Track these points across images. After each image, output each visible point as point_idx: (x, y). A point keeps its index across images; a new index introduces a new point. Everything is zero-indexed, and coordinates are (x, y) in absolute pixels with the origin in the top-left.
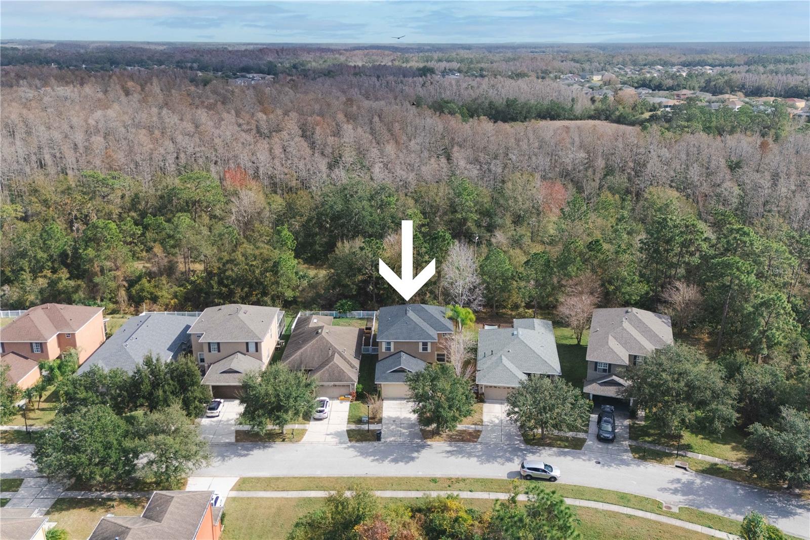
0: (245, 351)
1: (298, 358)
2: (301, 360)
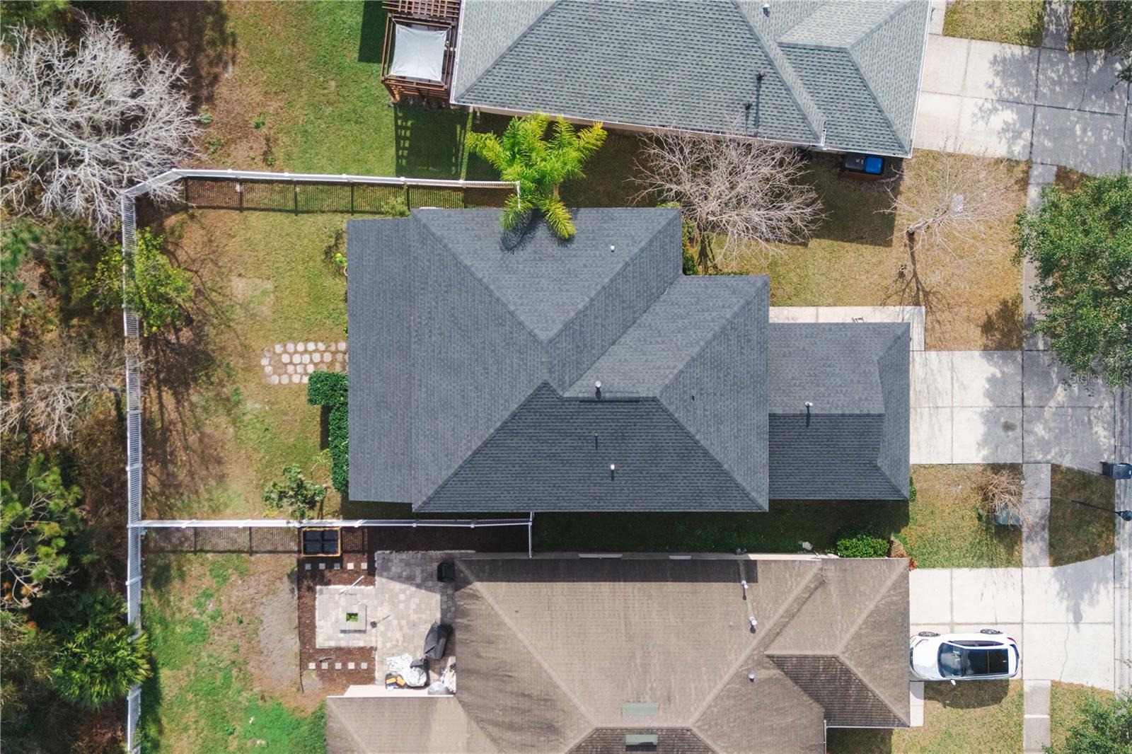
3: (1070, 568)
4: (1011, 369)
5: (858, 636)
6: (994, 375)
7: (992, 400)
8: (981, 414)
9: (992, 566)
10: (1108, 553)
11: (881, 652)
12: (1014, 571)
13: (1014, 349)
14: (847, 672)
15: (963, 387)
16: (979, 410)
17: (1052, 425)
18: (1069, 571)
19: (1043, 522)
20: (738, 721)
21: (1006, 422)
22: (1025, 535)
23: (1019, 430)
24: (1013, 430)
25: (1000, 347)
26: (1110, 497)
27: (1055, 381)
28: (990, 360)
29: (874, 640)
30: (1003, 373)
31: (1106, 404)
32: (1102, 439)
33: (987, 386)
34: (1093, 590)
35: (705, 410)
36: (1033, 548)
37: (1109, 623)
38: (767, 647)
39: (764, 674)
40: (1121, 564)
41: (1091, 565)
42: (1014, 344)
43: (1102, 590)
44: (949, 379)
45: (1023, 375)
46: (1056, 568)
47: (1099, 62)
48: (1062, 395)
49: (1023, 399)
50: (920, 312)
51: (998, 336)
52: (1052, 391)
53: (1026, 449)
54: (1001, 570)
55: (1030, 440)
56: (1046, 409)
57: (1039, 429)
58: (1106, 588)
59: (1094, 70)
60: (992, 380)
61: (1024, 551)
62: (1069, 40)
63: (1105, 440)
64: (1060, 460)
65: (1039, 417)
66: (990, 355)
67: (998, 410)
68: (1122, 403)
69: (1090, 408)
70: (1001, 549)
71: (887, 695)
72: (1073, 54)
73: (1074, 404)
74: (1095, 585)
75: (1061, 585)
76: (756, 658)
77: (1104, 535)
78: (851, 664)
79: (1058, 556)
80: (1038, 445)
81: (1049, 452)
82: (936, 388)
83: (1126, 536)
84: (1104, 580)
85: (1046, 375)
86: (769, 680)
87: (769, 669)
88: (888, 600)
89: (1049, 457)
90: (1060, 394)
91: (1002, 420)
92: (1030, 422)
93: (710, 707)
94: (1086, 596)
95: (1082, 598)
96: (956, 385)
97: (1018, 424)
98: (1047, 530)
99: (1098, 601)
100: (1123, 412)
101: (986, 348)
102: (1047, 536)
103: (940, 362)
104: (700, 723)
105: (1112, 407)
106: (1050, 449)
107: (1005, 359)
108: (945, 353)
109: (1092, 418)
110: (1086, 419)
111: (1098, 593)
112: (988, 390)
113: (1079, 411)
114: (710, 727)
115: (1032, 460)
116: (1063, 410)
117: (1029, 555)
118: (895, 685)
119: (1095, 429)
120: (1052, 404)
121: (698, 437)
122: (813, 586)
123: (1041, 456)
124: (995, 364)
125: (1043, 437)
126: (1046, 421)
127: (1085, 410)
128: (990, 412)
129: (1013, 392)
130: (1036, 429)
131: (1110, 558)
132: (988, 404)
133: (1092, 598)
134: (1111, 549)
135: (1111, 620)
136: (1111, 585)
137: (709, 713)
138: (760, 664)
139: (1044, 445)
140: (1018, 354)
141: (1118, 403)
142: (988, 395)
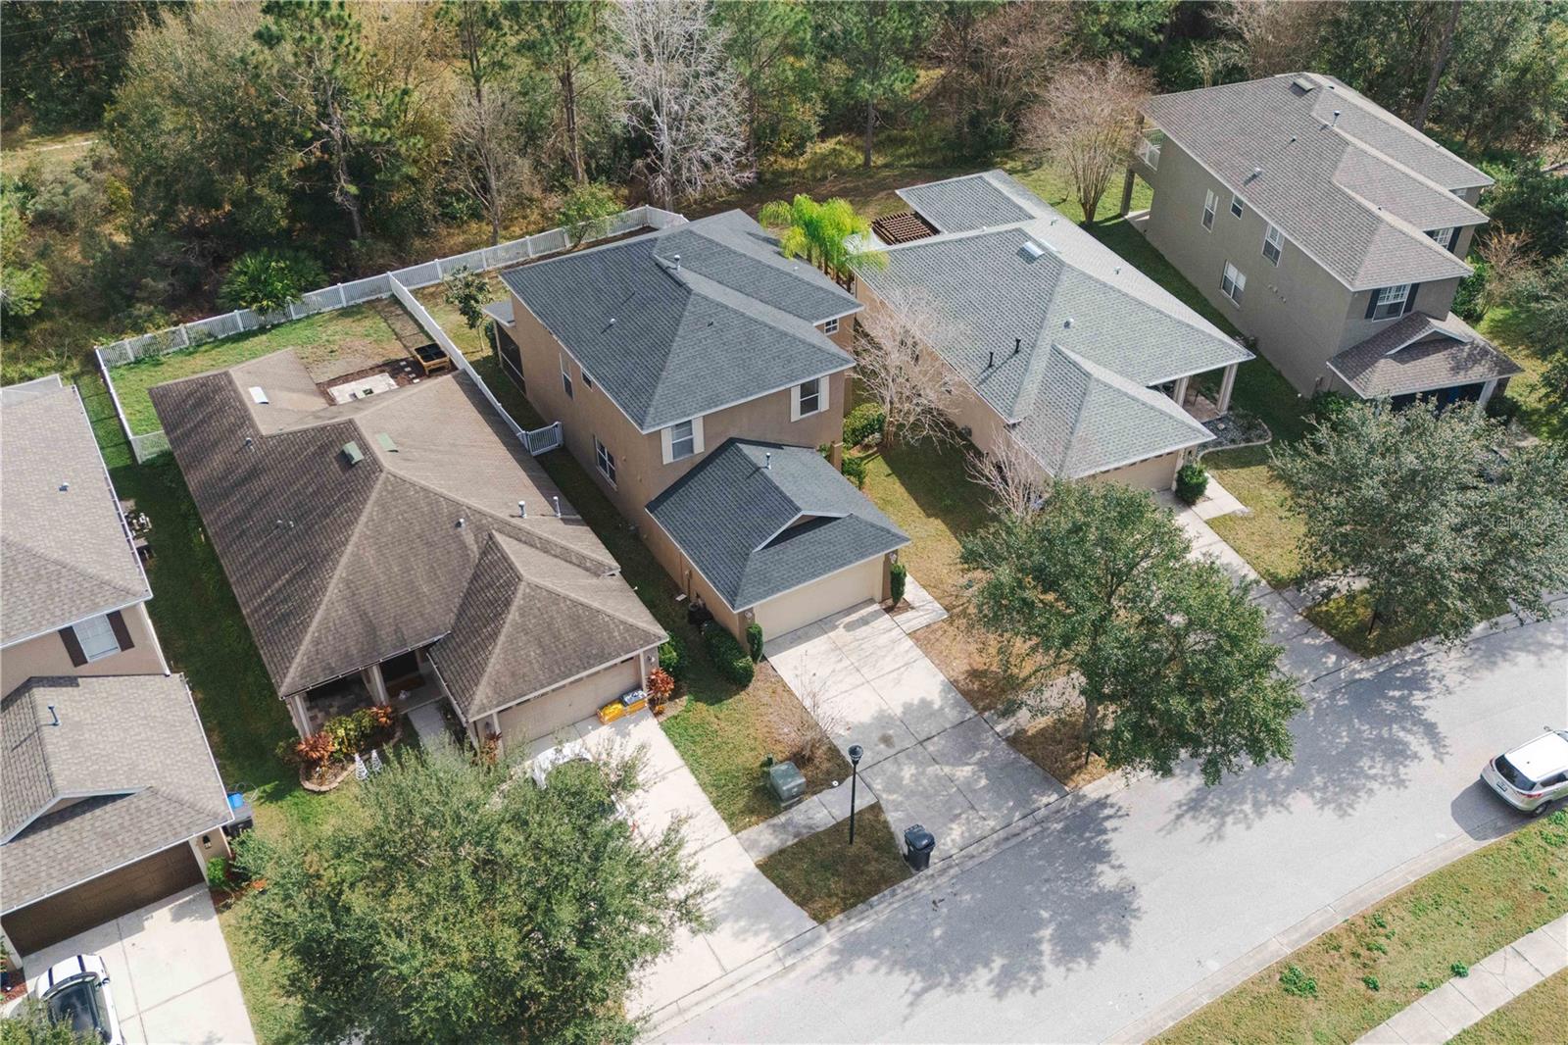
0: (65, 666)
1: (342, 609)
2: (363, 615)
3: (767, 886)
4: (952, 715)
5: (555, 597)
6: (931, 703)
7: (904, 713)
8: (882, 711)
9: (715, 804)
10: (815, 918)
11: (547, 640)
12: (724, 828)
13: (976, 707)
14: (508, 603)
15: (898, 682)
16: (885, 707)
17: (925, 781)
18: (763, 887)
19: (804, 831)
20: (405, 524)
21: (891, 737)
22: (775, 821)
23: (892, 751)
24: (888, 746)
25: (966, 694)
26: (886, 882)
27: (975, 759)
28: (945, 691)
29: (558, 623)
30: (942, 709)
31: (992, 823)
32: (948, 839)
33: (916, 702)
34: (754, 928)
35: (705, 339)
36: (766, 836)
37: (723, 969)
38: (500, 531)
39: (469, 538)
40: (811, 943)
41: (787, 906)
42: (981, 705)
43: (763, 938)
44: (897, 666)
45: (953, 727)
46: (757, 871)
47: (1317, 641)
48: (965, 774)
49: (929, 739)
50: (942, 614)
51: (976, 687)
52: (960, 761)
53: (876, 768)
54: (715, 815)
55: (890, 767)
56: (937, 766)
57: (908, 772)
58: (769, 940)
59: (1306, 641)
60: (925, 704)
61: (755, 828)
62: (1309, 609)
63: (950, 843)
64: (890, 808)
65: (920, 764)
66: (950, 688)
67: (898, 723)
68: (1007, 839)
69: (973, 808)
70: (741, 804)
71: (498, 667)
72: (1301, 618)
73: (966, 789)
74: (763, 926)
75: (739, 887)
76: (484, 521)
77: (834, 900)
78: (518, 601)
79: (773, 867)
80: (888, 778)
81: (890, 792)
82: (877, 661)
83: (851, 929)
84: (776, 932)
85: (975, 748)
86: (464, 547)
87: (477, 543)
88: (612, 626)
89: (884, 796)
90: (964, 772)
91: (891, 732)
92: (908, 757)
93: (413, 485)
94: (742, 923)
95: (736, 921)
96: (895, 674)
97: (898, 748)
98: (796, 840)
99: (745, 940)
100: (997, 844)
101: (954, 683)
102: (790, 843)
103: (907, 651)
104: (392, 479)
105: (994, 831)
106: (895, 792)
107: (957, 704)
108: (919, 652)
109: (964, 816)
110: (958, 811)
111: (756, 934)
112: (912, 705)
113: (960, 799)
114: (392, 492)
115: (868, 780)
116: (949, 783)
117: (754, 836)
118: (513, 675)
119: (954, 826)
120: (947, 769)
121: (677, 339)
122: (588, 565)
123: (879, 787)
124: (944, 699)
125: (902, 779)
126: (923, 773)
127: (966, 804)
128: (892, 718)
129: (927, 728)
130: (906, 768)
131: (811, 923)
132: (899, 711)
133: (744, 931)
134: (821, 918)
135: (729, 968)
136: (775, 944)
137: (408, 485)
138: (479, 529)
139: (894, 784)
140: (972, 713)
141: (1002, 834)
142: (908, 708)
